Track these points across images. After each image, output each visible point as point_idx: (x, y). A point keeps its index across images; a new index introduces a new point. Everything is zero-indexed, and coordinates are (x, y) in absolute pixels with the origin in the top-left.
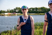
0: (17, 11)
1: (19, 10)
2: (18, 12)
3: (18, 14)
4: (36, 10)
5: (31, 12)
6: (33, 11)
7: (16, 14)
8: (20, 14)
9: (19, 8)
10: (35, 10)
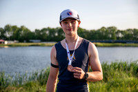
0: (8, 35)
1: (15, 32)
2: (11, 39)
3: (12, 43)
4: (59, 35)
5: (45, 38)
6: (52, 36)
7: (6, 42)
8: (17, 44)
9: (14, 28)
10: (56, 34)
